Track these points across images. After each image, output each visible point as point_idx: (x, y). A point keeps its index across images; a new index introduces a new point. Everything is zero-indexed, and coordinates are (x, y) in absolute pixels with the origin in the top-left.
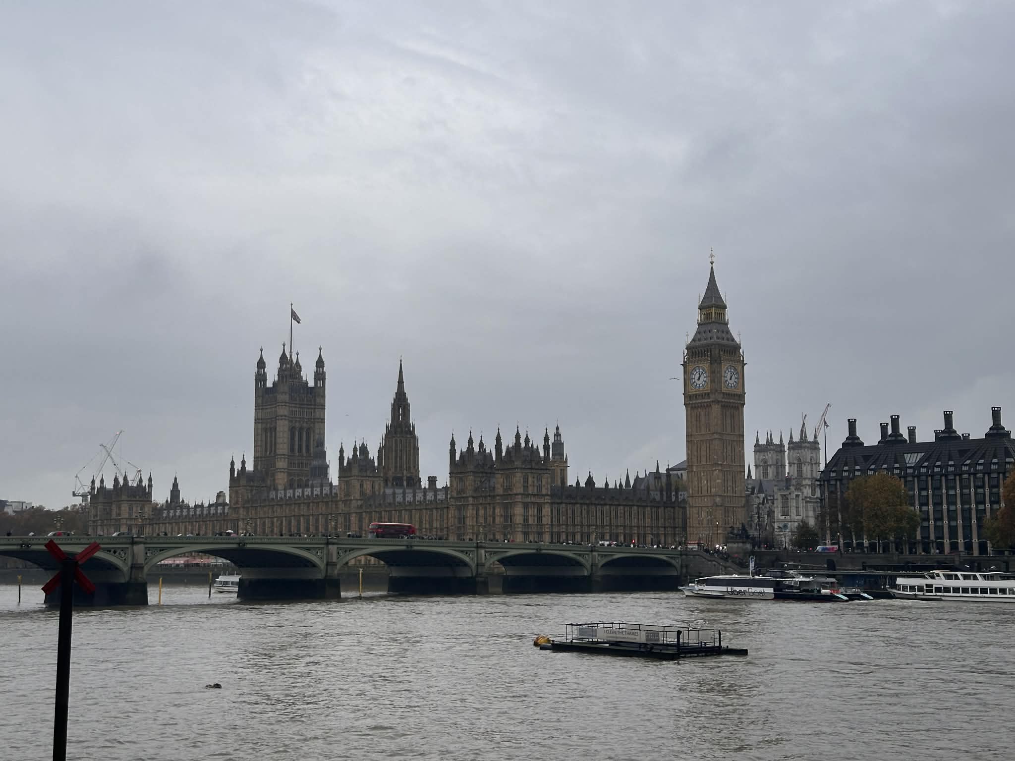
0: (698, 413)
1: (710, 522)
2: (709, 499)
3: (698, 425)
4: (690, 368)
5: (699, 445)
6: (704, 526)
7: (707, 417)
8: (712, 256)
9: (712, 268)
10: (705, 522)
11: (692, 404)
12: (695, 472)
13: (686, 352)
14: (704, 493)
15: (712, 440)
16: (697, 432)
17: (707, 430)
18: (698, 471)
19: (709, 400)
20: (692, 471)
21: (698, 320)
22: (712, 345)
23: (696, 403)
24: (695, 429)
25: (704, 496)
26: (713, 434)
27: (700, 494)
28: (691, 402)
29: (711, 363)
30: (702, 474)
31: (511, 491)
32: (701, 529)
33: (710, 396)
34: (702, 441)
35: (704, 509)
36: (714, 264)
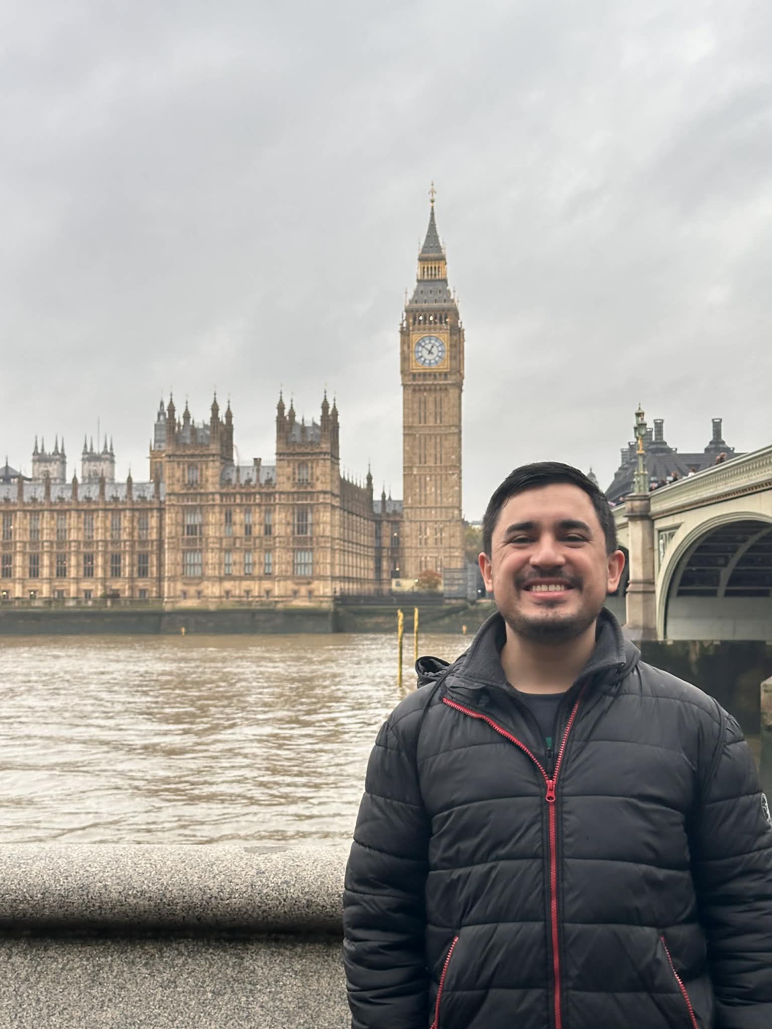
0: (423, 399)
1: (439, 541)
2: (439, 513)
3: (422, 414)
4: (415, 337)
5: (423, 440)
6: (429, 546)
7: (438, 405)
8: (433, 192)
9: (432, 209)
10: (431, 541)
11: (414, 386)
12: (415, 476)
13: (405, 314)
14: (431, 503)
15: (446, 435)
16: (420, 422)
17: (438, 421)
18: (420, 475)
19: (446, 382)
20: (411, 474)
21: (417, 275)
22: (449, 310)
23: (422, 385)
24: (417, 420)
25: (431, 508)
26: (450, 426)
27: (423, 505)
28: (414, 383)
29: (451, 334)
30: (428, 479)
31: (312, 487)
32: (424, 550)
33: (449, 376)
34: (430, 435)
35: (430, 524)
36: (435, 204)
